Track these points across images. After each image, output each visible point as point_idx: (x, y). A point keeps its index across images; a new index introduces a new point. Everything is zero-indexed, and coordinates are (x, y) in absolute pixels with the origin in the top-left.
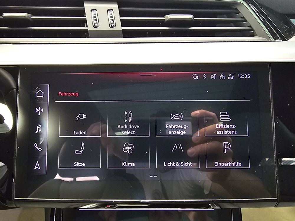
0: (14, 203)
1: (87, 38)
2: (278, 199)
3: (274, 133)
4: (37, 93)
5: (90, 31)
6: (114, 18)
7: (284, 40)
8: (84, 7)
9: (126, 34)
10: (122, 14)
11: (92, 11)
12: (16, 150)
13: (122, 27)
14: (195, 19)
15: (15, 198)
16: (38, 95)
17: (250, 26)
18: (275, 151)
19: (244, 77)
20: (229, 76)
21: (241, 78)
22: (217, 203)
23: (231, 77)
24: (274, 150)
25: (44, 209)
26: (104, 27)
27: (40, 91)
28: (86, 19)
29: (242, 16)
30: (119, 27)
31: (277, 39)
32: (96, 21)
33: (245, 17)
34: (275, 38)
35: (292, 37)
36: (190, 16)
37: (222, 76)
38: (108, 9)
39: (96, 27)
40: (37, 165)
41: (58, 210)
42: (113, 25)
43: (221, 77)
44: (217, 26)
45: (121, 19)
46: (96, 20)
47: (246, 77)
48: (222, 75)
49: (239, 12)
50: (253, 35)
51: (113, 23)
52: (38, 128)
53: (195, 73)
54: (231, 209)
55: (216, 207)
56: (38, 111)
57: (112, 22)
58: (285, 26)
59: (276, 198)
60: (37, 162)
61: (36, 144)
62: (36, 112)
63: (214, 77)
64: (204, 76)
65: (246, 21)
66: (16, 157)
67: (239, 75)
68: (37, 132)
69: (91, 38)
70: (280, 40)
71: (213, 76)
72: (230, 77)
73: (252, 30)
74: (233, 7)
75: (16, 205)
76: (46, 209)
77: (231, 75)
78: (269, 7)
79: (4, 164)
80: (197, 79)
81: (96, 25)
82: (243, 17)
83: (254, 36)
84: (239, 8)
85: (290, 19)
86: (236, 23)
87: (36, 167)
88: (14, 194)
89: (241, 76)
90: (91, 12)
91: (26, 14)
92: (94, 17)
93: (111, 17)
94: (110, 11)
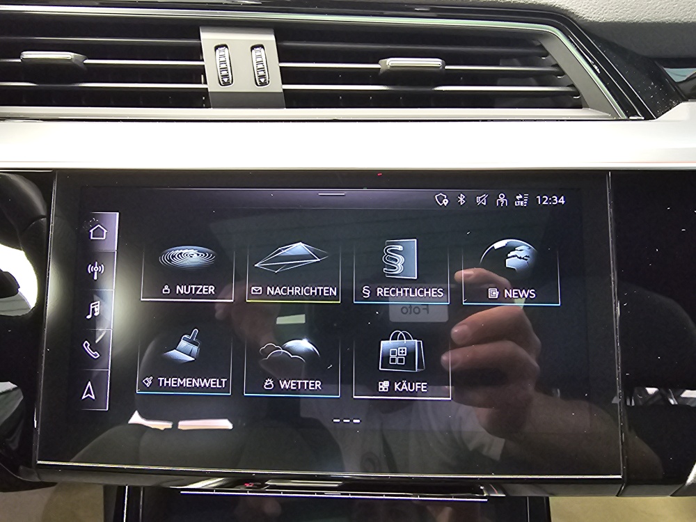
0: (35, 472)
1: (206, 107)
2: (625, 477)
3: (616, 329)
4: (91, 231)
5: (211, 92)
7: (648, 117)
8: (200, 40)
9: (292, 100)
10: (283, 55)
11: (216, 48)
12: (44, 355)
13: (283, 83)
14: (447, 67)
15: (39, 462)
16: (93, 237)
17: (572, 86)
18: (618, 368)
19: (550, 201)
20: (517, 200)
21: (544, 203)
22: (498, 484)
23: (521, 201)
24: (617, 366)
25: (101, 487)
26: (244, 83)
27: (99, 225)
28: (204, 66)
29: (554, 63)
30: (276, 85)
31: (633, 116)
32: (226, 72)
33: (560, 64)
34: (629, 113)
35: (668, 111)
36: (436, 62)
37: (502, 200)
38: (254, 44)
39: (226, 84)
41: (134, 491)
42: (262, 80)
43: (499, 201)
44: (498, 83)
45: (281, 67)
46: (225, 69)
47: (555, 202)
48: (502, 196)
49: (547, 54)
50: (578, 106)
51: (263, 76)
52: (91, 307)
53: (441, 192)
54: (526, 497)
55: (495, 493)
57: (261, 73)
58: (653, 87)
59: (619, 477)
60: (89, 384)
61: (88, 343)
64: (461, 199)
65: (562, 73)
66: (43, 372)
67: (539, 197)
68: (89, 317)
69: (215, 107)
70: (639, 118)
71: (481, 200)
72: (519, 202)
73: (578, 93)
74: (534, 42)
75: (39, 477)
76: (107, 489)
77: (521, 197)
78: (616, 42)
79: (15, 386)
80: (446, 204)
81: (226, 80)
82: (557, 65)
83: (581, 108)
84: (548, 46)
85: (665, 69)
86: (541, 79)
87: (86, 394)
88: (37, 453)
89: (545, 199)
90: (215, 51)
91: (73, 54)
92: (221, 62)
93: (258, 63)
94: (258, 49)
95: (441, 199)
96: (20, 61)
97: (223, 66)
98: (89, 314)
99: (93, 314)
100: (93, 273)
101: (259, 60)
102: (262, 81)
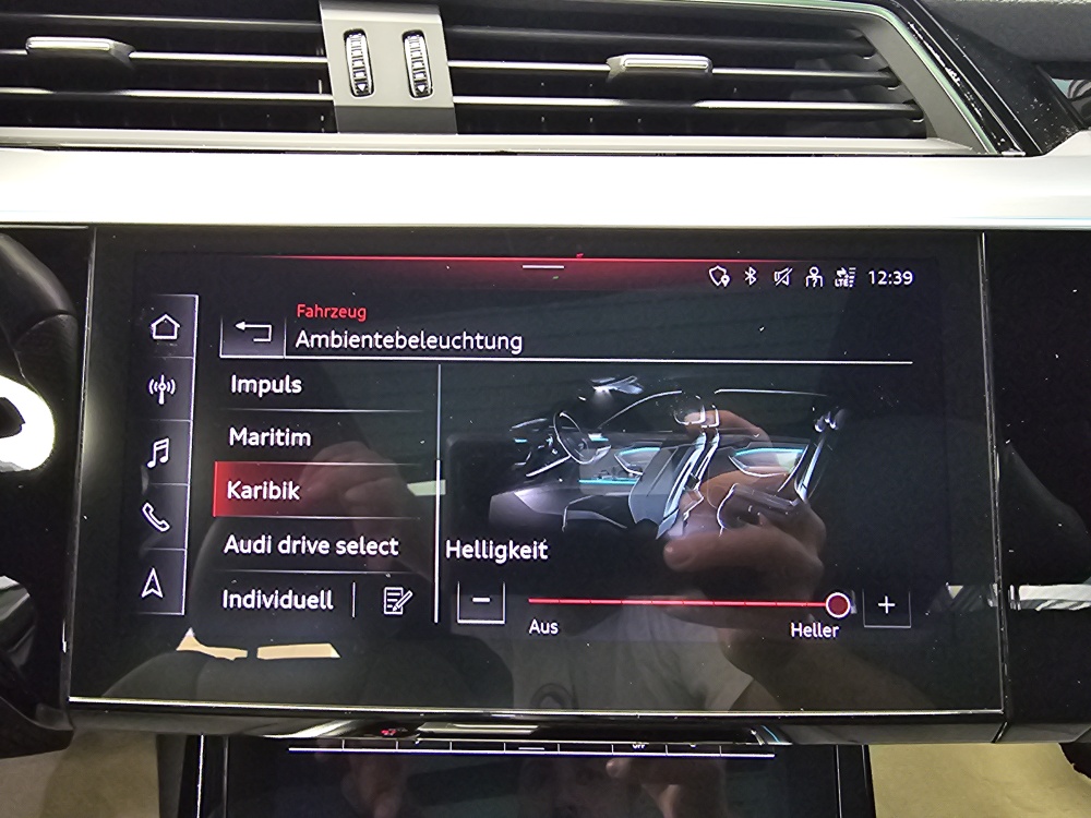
0: (65, 716)
1: (326, 132)
2: (1008, 711)
4: (154, 326)
5: (339, 107)
6: (426, 62)
7: (1031, 152)
8: (320, 22)
9: (468, 121)
10: (455, 48)
11: (347, 35)
12: (78, 527)
13: (454, 94)
14: (715, 71)
15: (72, 699)
16: (157, 334)
17: (912, 102)
18: (997, 543)
20: (838, 277)
21: (881, 282)
23: (845, 278)
24: (994, 538)
26: (391, 93)
27: (166, 316)
28: (326, 64)
29: (884, 66)
30: (443, 96)
31: (1007, 150)
32: (362, 74)
33: (893, 68)
34: (1001, 147)
35: (1057, 145)
36: (700, 62)
37: (814, 277)
38: (407, 30)
39: (361, 94)
40: (153, 582)
43: (810, 279)
44: (792, 97)
45: (450, 68)
46: (362, 69)
47: (898, 280)
48: (814, 271)
49: (872, 51)
50: (921, 134)
51: (423, 82)
52: (156, 449)
53: (718, 264)
56: (159, 391)
57: (420, 77)
58: (1035, 104)
59: (1000, 711)
60: (153, 572)
61: (150, 507)
62: (152, 392)
63: (785, 279)
64: (750, 276)
65: (897, 82)
66: (76, 552)
67: (872, 273)
68: (152, 464)
69: (342, 132)
70: (1018, 153)
71: (781, 277)
72: (841, 280)
73: (920, 114)
74: (853, 32)
75: (71, 723)
77: (844, 272)
78: (980, 34)
79: (14, 583)
80: (725, 283)
81: (362, 87)
82: (888, 70)
83: (925, 137)
84: (874, 37)
85: (1054, 80)
86: (860, 91)
87: (149, 588)
88: (67, 684)
89: (882, 275)
90: (345, 40)
91: (112, 42)
92: (356, 59)
93: (415, 60)
94: (414, 38)
95: (718, 275)
96: (24, 52)
97: (358, 64)
98: (152, 460)
99: (158, 460)
100: (158, 393)
101: (417, 54)
102: (420, 88)
